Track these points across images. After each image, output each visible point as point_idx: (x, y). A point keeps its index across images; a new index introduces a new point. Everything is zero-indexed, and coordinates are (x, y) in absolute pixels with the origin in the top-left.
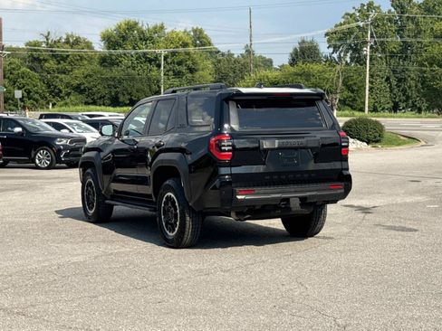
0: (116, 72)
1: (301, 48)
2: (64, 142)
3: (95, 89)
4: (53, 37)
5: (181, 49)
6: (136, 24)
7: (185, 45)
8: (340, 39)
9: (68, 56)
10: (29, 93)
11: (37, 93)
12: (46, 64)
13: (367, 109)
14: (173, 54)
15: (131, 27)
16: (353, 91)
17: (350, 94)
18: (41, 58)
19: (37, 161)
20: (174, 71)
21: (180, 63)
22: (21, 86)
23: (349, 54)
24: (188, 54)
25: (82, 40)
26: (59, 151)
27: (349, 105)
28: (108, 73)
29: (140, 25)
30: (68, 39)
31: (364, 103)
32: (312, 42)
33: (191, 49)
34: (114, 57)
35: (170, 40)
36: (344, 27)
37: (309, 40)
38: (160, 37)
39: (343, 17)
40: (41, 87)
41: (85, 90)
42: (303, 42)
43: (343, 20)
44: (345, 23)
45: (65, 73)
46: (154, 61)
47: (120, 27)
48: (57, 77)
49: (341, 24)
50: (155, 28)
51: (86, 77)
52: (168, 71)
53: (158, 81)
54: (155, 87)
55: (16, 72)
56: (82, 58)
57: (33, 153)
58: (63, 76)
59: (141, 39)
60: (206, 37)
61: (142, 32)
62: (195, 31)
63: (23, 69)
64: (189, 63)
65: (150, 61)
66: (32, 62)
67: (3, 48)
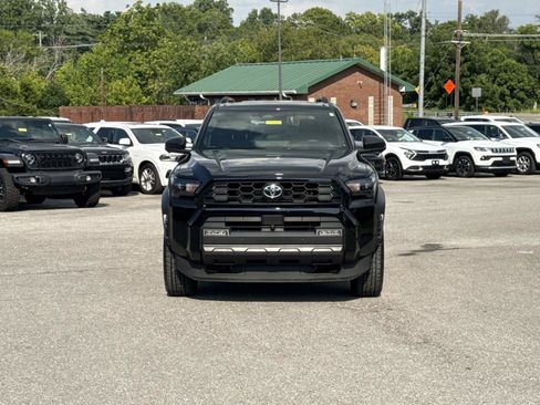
10: (512, 89)
11: (522, 90)
18: (534, 45)
22: (502, 82)
40: (529, 82)
55: (498, 65)
63: (508, 61)
66: (523, 51)
67: (461, 38)
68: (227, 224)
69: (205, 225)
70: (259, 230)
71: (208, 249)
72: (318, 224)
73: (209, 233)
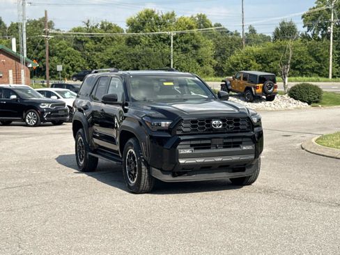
0: (138, 49)
1: (282, 28)
2: (47, 106)
3: (121, 63)
4: (92, 24)
5: (187, 31)
6: (153, 12)
7: (191, 28)
8: (313, 20)
9: (102, 38)
10: (73, 66)
11: (79, 66)
12: (87, 45)
13: (330, 75)
14: (182, 35)
15: (149, 15)
16: (319, 61)
17: (317, 64)
18: (83, 40)
19: (27, 121)
20: (182, 48)
21: (186, 42)
22: (67, 62)
23: (320, 32)
24: (192, 34)
25: (113, 26)
26: (43, 113)
27: (316, 73)
28: (131, 51)
29: (156, 13)
30: (102, 25)
31: (328, 71)
32: (290, 23)
33: (195, 30)
34: (136, 39)
35: (179, 25)
36: (316, 10)
37: (288, 21)
38: (171, 22)
39: (316, 3)
40: (82, 62)
41: (114, 64)
42: (284, 23)
43: (315, 5)
44: (317, 7)
45: (100, 51)
46: (166, 40)
47: (141, 15)
48: (95, 54)
49: (314, 8)
50: (168, 15)
51: (115, 54)
52: (177, 48)
53: (170, 56)
54: (166, 61)
55: (64, 51)
56: (113, 39)
57: (24, 114)
58: (99, 53)
59: (156, 24)
60: (207, 21)
61: (158, 19)
62: (199, 16)
63: (69, 48)
64: (194, 41)
65: (164, 41)
66: (77, 43)
67: (48, 34)
68: (192, 145)
69: (178, 147)
70: (209, 148)
71: (182, 161)
72: (241, 143)
73: (182, 152)
